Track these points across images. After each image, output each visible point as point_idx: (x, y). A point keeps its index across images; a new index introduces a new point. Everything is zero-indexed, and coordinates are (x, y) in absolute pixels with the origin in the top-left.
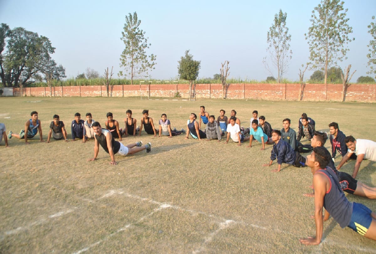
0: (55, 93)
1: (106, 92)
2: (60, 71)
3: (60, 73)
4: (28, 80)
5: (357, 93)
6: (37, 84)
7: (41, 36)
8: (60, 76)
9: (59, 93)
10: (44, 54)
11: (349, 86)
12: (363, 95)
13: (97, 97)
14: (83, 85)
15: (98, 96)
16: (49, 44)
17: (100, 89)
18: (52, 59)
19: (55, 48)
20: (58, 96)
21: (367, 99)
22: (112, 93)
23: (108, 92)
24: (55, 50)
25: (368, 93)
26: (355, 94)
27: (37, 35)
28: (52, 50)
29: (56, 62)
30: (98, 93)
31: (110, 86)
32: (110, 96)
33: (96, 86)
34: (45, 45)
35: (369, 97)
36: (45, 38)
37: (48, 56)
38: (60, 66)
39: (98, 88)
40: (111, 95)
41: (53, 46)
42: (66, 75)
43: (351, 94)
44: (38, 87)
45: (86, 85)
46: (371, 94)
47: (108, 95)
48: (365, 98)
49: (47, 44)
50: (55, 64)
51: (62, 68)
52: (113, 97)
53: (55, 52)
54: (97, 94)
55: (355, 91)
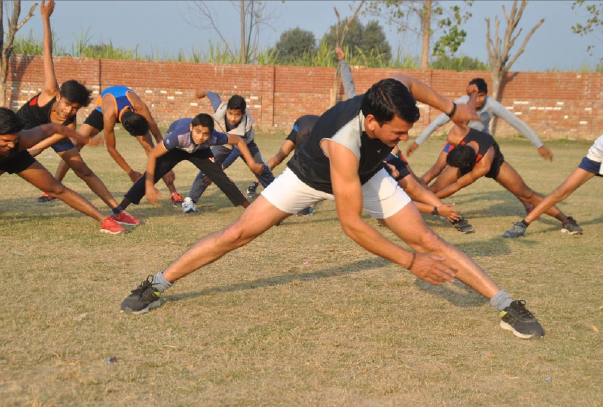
5: (537, 105)
11: (511, 79)
12: (561, 113)
21: (577, 126)
25: (577, 106)
26: (534, 108)
35: (581, 119)
43: (517, 109)
46: (589, 109)
48: (568, 125)
55: (532, 97)
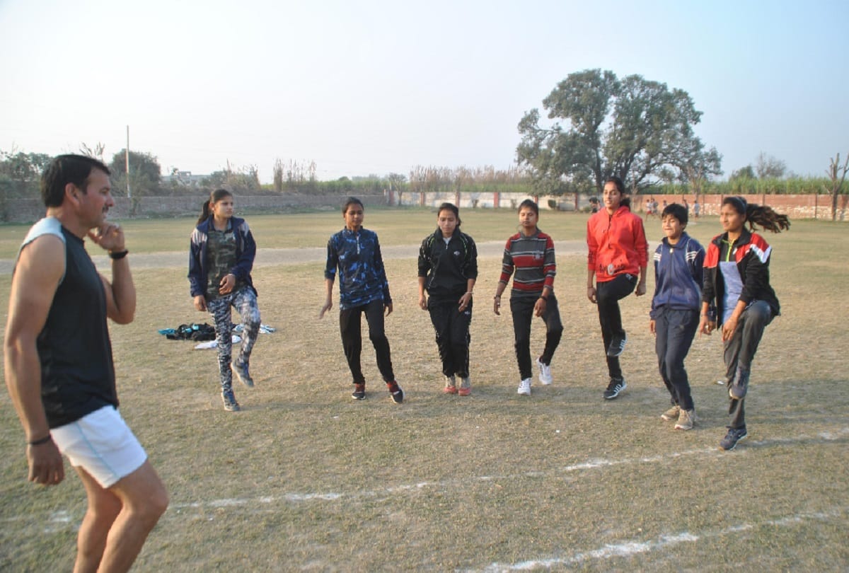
0: (704, 208)
1: (830, 209)
2: (710, 161)
3: (711, 166)
4: (644, 180)
6: (665, 189)
7: (675, 90)
8: (710, 172)
9: (713, 208)
10: (679, 126)
13: (806, 220)
14: (769, 193)
15: (808, 217)
16: (690, 105)
17: (814, 203)
18: (695, 136)
19: (702, 113)
20: (710, 213)
22: (843, 212)
23: (834, 210)
24: (701, 117)
27: (664, 87)
28: (696, 117)
29: (702, 142)
30: (807, 211)
31: (840, 196)
32: (838, 218)
33: (804, 196)
34: (681, 106)
36: (681, 94)
37: (686, 131)
38: (711, 150)
39: (809, 200)
40: (842, 217)
41: (697, 108)
42: (722, 168)
44: (666, 193)
45: (778, 193)
47: (834, 215)
49: (685, 105)
50: (702, 146)
51: (714, 154)
52: (846, 222)
53: (702, 120)
54: (806, 214)
